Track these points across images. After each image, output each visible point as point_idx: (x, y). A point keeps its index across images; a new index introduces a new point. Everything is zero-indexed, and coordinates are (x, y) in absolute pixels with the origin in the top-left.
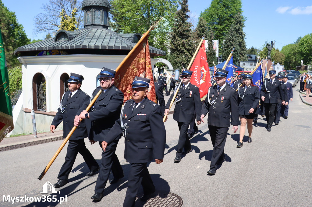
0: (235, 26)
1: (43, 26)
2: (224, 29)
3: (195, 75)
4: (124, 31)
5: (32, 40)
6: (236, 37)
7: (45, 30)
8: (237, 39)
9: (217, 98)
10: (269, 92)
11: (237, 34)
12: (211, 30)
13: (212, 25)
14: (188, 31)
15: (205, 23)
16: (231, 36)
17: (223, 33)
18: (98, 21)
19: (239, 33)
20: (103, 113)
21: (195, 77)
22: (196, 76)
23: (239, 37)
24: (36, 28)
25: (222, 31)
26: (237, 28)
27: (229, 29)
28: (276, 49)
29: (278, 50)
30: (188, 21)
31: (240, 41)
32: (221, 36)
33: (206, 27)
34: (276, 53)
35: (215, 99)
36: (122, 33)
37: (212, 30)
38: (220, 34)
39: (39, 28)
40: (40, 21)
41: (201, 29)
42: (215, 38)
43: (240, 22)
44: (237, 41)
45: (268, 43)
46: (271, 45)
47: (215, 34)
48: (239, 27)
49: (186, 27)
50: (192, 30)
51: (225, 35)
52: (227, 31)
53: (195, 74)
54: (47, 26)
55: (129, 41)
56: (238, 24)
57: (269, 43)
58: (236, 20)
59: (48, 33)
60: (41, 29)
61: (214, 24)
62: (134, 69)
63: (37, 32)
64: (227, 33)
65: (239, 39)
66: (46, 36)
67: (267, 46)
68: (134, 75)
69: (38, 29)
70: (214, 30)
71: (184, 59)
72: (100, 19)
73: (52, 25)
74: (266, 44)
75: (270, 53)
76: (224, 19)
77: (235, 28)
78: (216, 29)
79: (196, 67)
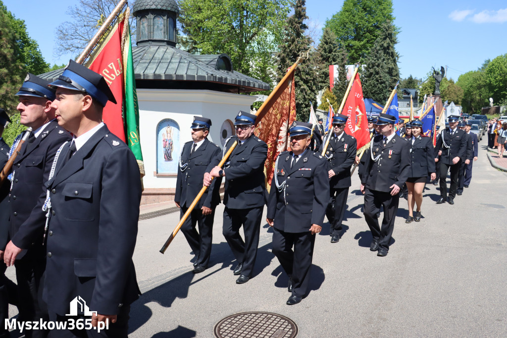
9: (382, 152)
10: (448, 148)
20: (244, 170)
22: (350, 122)
35: (381, 153)
62: (277, 115)
68: (277, 123)
75: (438, 86)
79: (350, 109)
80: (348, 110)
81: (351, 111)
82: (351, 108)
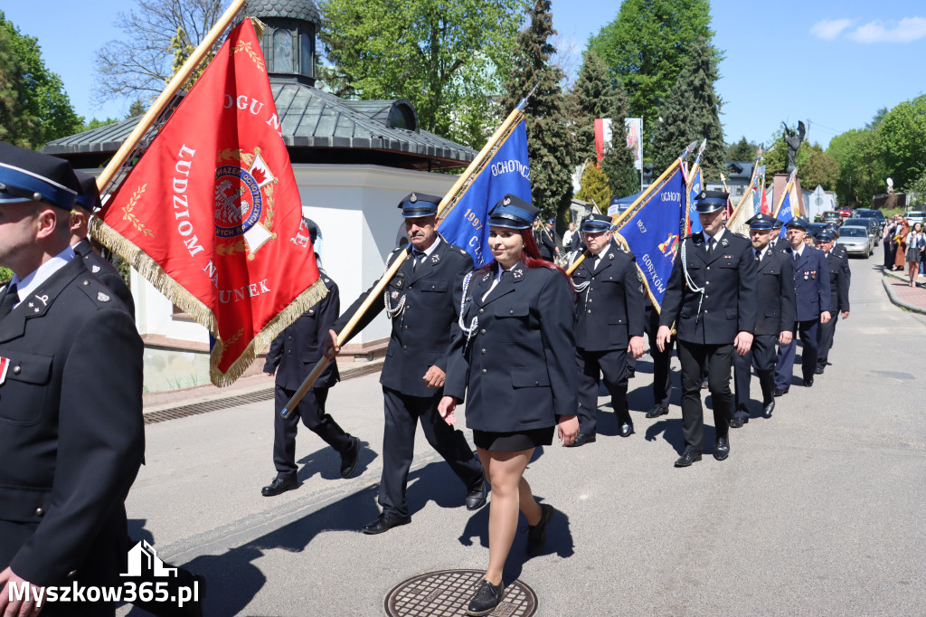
0: (692, 78)
1: (120, 78)
2: (659, 85)
3: (175, 198)
4: (361, 92)
5: (87, 122)
6: (694, 109)
7: (126, 90)
8: (698, 115)
10: (700, 293)
11: (697, 100)
12: (619, 87)
13: (624, 72)
14: (553, 92)
15: (603, 66)
16: (678, 107)
17: (657, 99)
18: (284, 65)
19: (702, 97)
21: (178, 215)
22: (182, 209)
23: (702, 108)
24: (100, 86)
25: (652, 90)
26: (697, 83)
27: (674, 84)
28: (812, 143)
29: (817, 149)
30: (552, 61)
31: (706, 121)
32: (650, 107)
33: (606, 81)
34: (813, 157)
36: (356, 99)
37: (623, 88)
38: (648, 99)
39: (108, 84)
40: (111, 64)
41: (590, 88)
42: (633, 113)
43: (705, 66)
44: (697, 121)
45: (788, 127)
46: (798, 133)
47: (632, 99)
48: (703, 79)
49: (545, 80)
50: (564, 90)
51: (663, 104)
52: (669, 93)
53: (179, 195)
54: (133, 78)
55: (376, 123)
56: (701, 71)
57: (793, 126)
58: (694, 58)
59: (136, 100)
60: (116, 87)
61: (629, 71)
63: (104, 98)
64: (667, 97)
65: (703, 115)
66: (129, 108)
67: (787, 136)
69: (107, 88)
70: (629, 90)
71: (542, 176)
72: (290, 58)
73: (147, 77)
74: (783, 131)
75: (793, 158)
76: (659, 57)
77: (692, 81)
78: (635, 85)
79: (187, 157)
80: (176, 159)
81: (188, 164)
82: (192, 152)
